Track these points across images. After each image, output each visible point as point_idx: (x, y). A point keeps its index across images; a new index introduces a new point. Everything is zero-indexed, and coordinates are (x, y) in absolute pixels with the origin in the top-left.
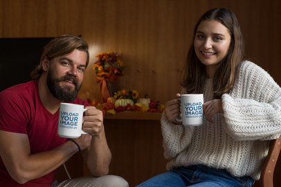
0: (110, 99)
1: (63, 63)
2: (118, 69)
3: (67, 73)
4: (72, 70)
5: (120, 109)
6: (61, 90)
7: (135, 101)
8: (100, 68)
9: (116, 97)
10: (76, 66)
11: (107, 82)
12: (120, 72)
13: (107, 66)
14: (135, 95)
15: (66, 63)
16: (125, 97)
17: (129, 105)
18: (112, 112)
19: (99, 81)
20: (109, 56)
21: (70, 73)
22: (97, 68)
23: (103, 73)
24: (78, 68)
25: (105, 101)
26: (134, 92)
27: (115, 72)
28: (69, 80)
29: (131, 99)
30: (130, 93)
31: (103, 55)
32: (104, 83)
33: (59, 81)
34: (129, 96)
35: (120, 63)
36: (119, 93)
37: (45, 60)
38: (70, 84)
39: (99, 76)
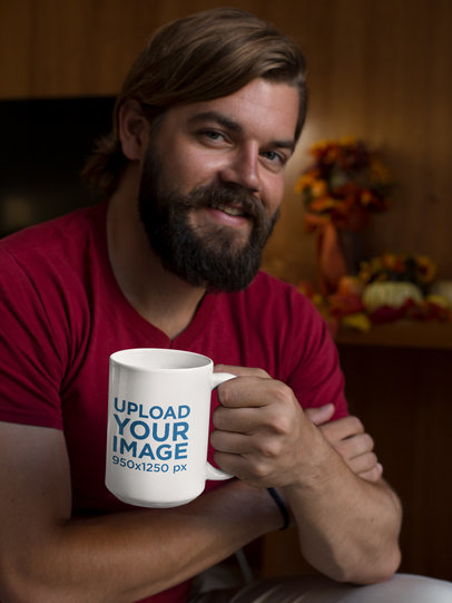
0: (348, 283)
1: (203, 135)
2: (374, 192)
3: (220, 175)
4: (241, 163)
5: (384, 315)
6: (194, 246)
7: (426, 290)
8: (318, 189)
9: (365, 275)
10: (254, 147)
11: (339, 231)
12: (381, 198)
13: (339, 180)
14: (424, 270)
15: (214, 135)
16: (396, 276)
17: (410, 303)
18: (360, 322)
19: (313, 228)
20: (347, 151)
21: (232, 176)
22: (307, 189)
23: (329, 203)
24: (266, 152)
25: (332, 288)
26: (423, 261)
27: (366, 198)
28: (227, 202)
29: (413, 280)
30: (411, 264)
31: (329, 148)
32: (330, 235)
33: (185, 207)
34: (408, 272)
35: (379, 173)
36: (376, 264)
37: (131, 115)
38: (229, 220)
39: (312, 211)
